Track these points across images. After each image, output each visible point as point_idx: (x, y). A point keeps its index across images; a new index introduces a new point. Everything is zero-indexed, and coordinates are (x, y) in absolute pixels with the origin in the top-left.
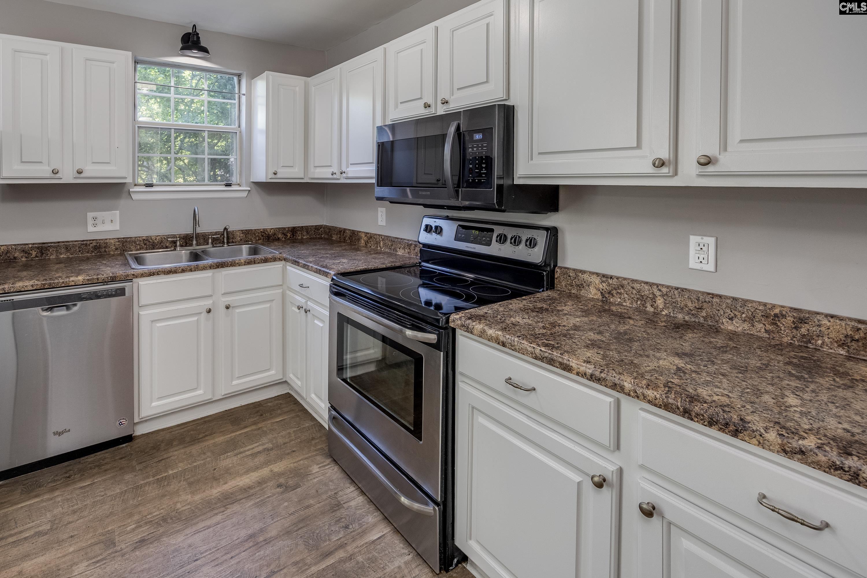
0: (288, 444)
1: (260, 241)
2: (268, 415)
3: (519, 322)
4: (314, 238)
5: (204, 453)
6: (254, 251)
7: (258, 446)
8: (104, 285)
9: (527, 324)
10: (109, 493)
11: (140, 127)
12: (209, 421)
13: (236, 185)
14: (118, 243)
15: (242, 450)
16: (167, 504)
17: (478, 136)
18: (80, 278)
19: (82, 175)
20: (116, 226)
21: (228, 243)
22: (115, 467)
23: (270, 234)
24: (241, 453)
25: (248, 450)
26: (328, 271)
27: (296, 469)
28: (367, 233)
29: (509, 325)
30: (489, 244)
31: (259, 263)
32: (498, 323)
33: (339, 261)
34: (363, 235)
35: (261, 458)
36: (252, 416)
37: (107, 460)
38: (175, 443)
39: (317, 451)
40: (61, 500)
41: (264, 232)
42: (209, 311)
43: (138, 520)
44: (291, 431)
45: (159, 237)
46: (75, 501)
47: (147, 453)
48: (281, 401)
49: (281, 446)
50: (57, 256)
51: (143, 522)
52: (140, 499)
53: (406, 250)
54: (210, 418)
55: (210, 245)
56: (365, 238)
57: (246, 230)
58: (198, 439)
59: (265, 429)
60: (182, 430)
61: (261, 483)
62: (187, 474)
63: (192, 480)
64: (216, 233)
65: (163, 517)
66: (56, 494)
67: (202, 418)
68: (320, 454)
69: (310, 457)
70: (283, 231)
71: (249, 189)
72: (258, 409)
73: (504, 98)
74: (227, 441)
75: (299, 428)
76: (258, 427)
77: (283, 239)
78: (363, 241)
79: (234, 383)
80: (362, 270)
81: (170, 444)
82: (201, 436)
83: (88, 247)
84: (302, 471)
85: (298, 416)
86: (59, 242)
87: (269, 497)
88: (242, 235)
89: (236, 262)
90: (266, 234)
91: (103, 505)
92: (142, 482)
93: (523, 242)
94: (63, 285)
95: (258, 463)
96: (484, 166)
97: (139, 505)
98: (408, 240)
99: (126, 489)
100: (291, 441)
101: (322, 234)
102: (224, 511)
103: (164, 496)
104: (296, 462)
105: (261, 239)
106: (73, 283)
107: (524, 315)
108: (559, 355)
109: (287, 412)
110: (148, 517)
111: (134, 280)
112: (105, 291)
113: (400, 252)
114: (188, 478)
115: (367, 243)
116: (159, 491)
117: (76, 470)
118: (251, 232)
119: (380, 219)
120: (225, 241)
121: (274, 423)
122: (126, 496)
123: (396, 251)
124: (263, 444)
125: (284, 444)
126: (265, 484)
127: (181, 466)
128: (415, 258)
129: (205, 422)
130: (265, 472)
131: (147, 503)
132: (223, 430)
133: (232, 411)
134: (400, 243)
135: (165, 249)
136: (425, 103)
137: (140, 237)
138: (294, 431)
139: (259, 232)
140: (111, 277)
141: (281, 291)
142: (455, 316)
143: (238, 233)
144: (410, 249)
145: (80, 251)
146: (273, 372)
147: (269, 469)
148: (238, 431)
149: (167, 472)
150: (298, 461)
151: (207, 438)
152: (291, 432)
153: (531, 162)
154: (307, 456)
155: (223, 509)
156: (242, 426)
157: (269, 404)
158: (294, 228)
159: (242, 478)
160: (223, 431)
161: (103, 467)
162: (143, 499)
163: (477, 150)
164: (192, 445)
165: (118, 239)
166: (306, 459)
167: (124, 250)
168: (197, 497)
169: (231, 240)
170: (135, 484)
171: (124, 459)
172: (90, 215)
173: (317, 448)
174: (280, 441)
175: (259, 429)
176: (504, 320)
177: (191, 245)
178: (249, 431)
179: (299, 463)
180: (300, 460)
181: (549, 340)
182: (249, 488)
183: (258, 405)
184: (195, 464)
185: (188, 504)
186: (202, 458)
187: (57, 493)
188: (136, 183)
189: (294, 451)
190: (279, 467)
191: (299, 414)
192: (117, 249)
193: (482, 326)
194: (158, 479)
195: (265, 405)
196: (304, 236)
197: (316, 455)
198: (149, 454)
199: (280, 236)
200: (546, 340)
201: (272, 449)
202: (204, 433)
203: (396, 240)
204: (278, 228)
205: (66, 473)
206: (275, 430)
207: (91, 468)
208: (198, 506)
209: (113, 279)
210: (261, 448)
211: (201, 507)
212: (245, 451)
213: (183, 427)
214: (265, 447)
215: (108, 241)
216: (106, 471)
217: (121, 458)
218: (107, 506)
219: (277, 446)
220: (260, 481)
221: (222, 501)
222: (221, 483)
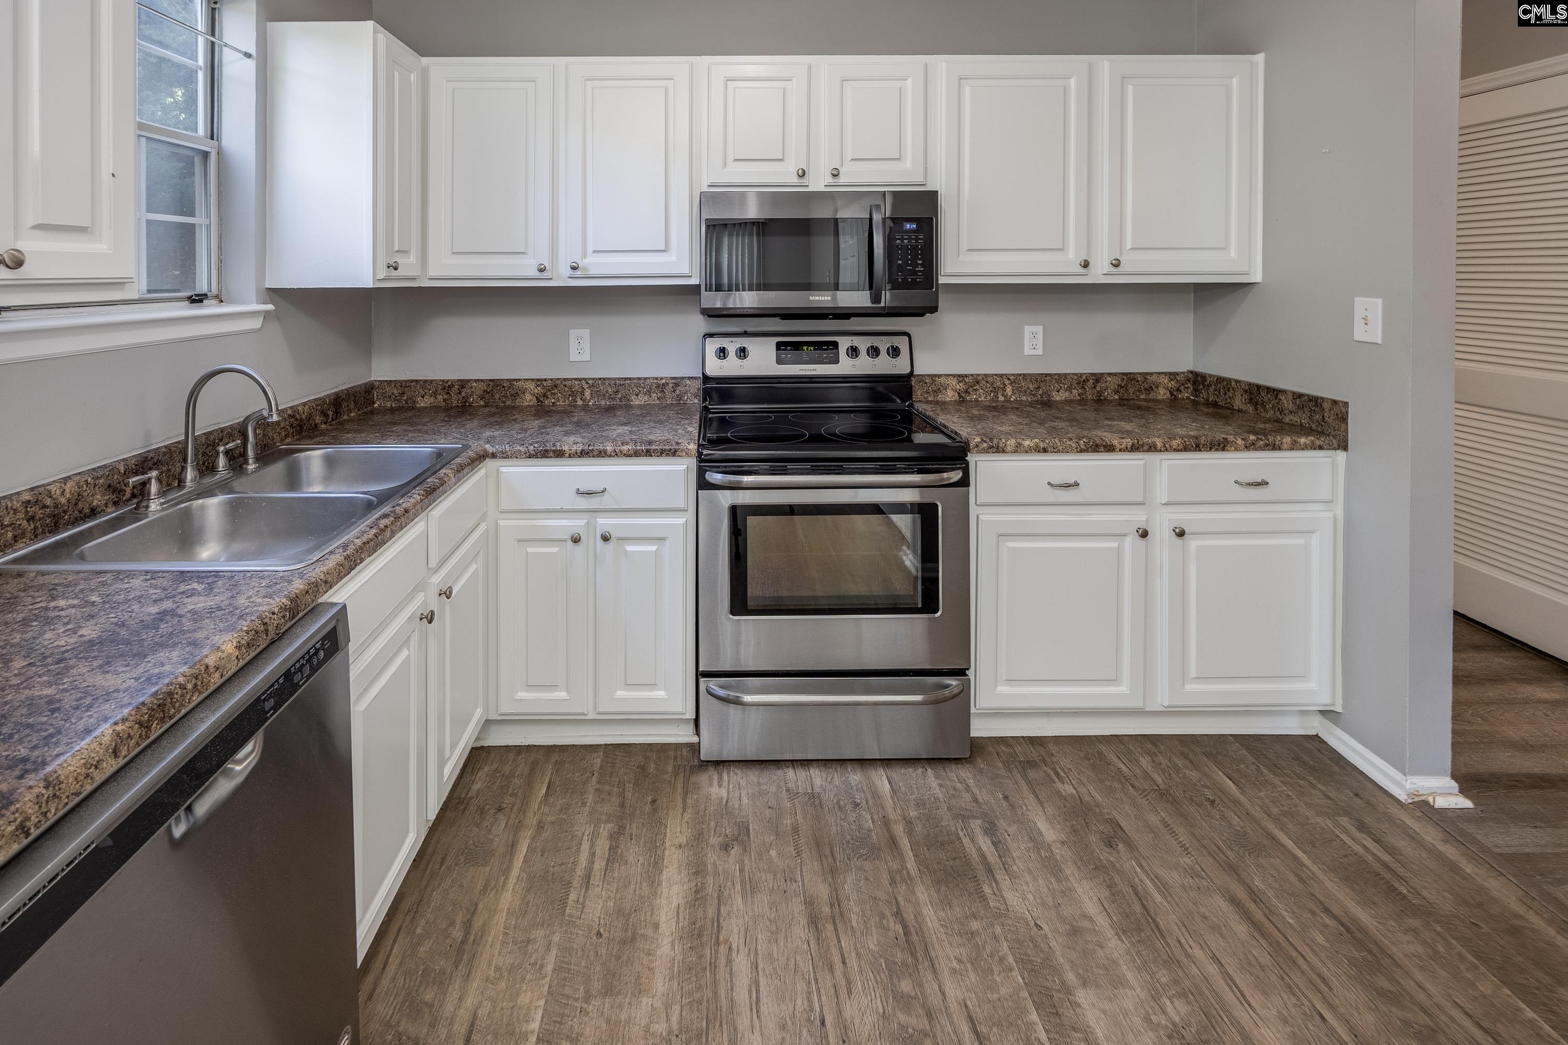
0: (627, 802)
1: (287, 440)
2: (509, 799)
5: (527, 942)
7: (592, 845)
15: (578, 873)
17: (910, 226)
24: (587, 877)
25: (591, 863)
28: (541, 380)
30: (836, 361)
35: (632, 851)
36: (485, 824)
39: (677, 774)
41: (293, 416)
44: (593, 785)
48: (487, 768)
49: (622, 813)
53: (654, 395)
58: (465, 941)
59: (549, 819)
61: (698, 869)
62: (566, 992)
63: (596, 987)
68: (688, 773)
69: (685, 788)
70: (322, 405)
71: (270, 307)
72: (472, 808)
74: (527, 889)
75: (595, 774)
76: (532, 828)
77: (323, 426)
82: (458, 934)
84: (712, 809)
85: (556, 761)
87: (742, 870)
95: (641, 859)
96: (920, 262)
100: (621, 795)
102: (730, 948)
104: (683, 809)
109: (531, 771)
113: (638, 401)
114: (586, 993)
119: (573, 350)
120: (250, 454)
121: (544, 801)
123: (629, 401)
124: (594, 836)
125: (621, 806)
126: (704, 866)
127: (530, 1000)
130: (674, 857)
132: (478, 886)
134: (638, 386)
136: (799, 170)
138: (599, 784)
141: (485, 525)
144: (663, 391)
147: (672, 849)
150: (684, 805)
152: (598, 787)
154: (679, 790)
155: (723, 949)
156: (502, 850)
157: (475, 788)
158: (337, 395)
159: (665, 894)
160: (486, 887)
163: (909, 243)
164: (473, 958)
166: (685, 794)
168: (660, 986)
174: (608, 809)
175: (539, 827)
177: (181, 487)
178: (530, 844)
179: (689, 805)
180: (684, 802)
182: (697, 892)
184: (548, 968)
185: (667, 1008)
186: (542, 949)
189: (653, 801)
190: (677, 833)
196: (351, 412)
197: (686, 780)
201: (621, 828)
203: (627, 382)
204: (314, 401)
206: (567, 806)
208: (685, 989)
210: (602, 843)
211: (692, 986)
212: (588, 869)
214: (603, 835)
219: (621, 818)
220: (694, 871)
221: (702, 945)
222: (650, 932)
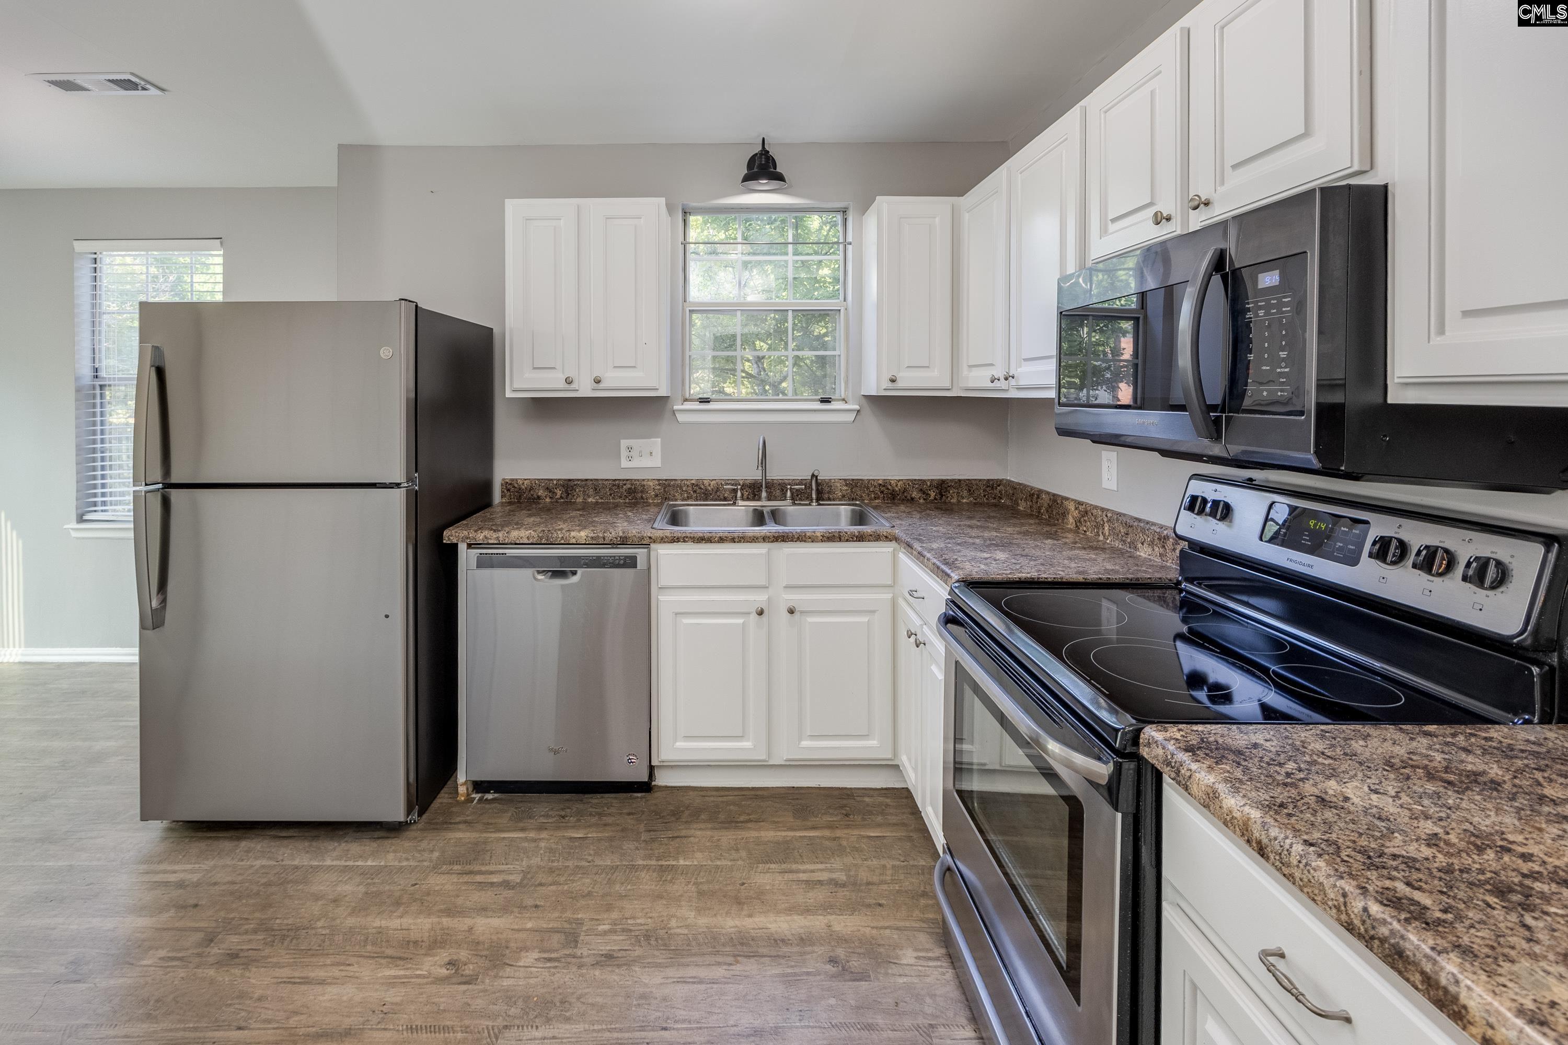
0: (875, 887)
1: (877, 501)
2: (858, 818)
3: (1346, 799)
4: (981, 504)
5: (737, 850)
6: (860, 518)
7: (821, 870)
8: (613, 548)
9: (1374, 810)
10: (598, 862)
11: (693, 310)
12: (763, 798)
13: (838, 400)
14: (658, 487)
15: (794, 866)
16: (660, 912)
17: (1269, 279)
18: (583, 535)
19: (601, 385)
20: (656, 462)
21: (818, 500)
22: (618, 825)
23: (897, 489)
24: (791, 871)
25: (804, 872)
26: (949, 571)
27: (874, 942)
28: (1080, 503)
29: (1306, 800)
30: (1352, 560)
31: (847, 541)
32: (1271, 782)
33: (988, 555)
34: (1071, 507)
35: (819, 895)
36: (831, 811)
37: (613, 810)
38: (702, 817)
39: (924, 922)
40: (545, 847)
41: (884, 486)
42: (761, 613)
43: (616, 920)
44: (889, 863)
45: (714, 482)
46: (557, 855)
47: (662, 817)
48: (888, 801)
49: (861, 885)
50: (584, 499)
51: (620, 926)
52: (629, 887)
53: (1157, 549)
54: (765, 793)
55: (789, 502)
56: (1076, 513)
57: (853, 480)
58: (737, 822)
59: (844, 843)
60: (720, 799)
61: (805, 940)
62: (702, 874)
63: (705, 887)
64: (801, 482)
65: (647, 931)
66: (542, 836)
67: (753, 789)
68: (929, 930)
69: (906, 929)
70: (922, 486)
71: (857, 407)
72: (845, 802)
73: (1356, 168)
74: (778, 843)
75: (905, 863)
76: (833, 835)
77: (922, 501)
78: (1071, 520)
79: (805, 743)
80: (1023, 580)
81: (696, 814)
82: (742, 818)
83: (621, 490)
84: (882, 950)
85: (910, 839)
86: (586, 480)
87: (808, 973)
88: (845, 488)
89: (808, 534)
90: (888, 489)
91: (585, 876)
92: (641, 862)
93: (1460, 570)
94: (562, 542)
95: (812, 901)
96: (1283, 354)
97: (625, 896)
98: (1161, 527)
99: (618, 863)
100: (883, 882)
101: (1001, 498)
102: (731, 964)
103: (660, 897)
104: (877, 928)
105: (878, 498)
106: (574, 541)
107: (1385, 783)
108: (1428, 951)
109: (895, 825)
110: (630, 922)
111: (653, 546)
112: (611, 557)
113: (1144, 552)
114: (701, 883)
115: (1078, 522)
116: (656, 886)
117: (575, 809)
118: (862, 484)
119: (1105, 475)
120: (814, 496)
121: (863, 837)
122: (615, 875)
123: (1136, 548)
124: (831, 871)
125: (868, 884)
126: (810, 945)
127: (699, 858)
128: (1171, 570)
129: (757, 797)
130: (818, 923)
131: (636, 899)
132: (779, 820)
133: (803, 791)
134: (1143, 531)
135: (723, 501)
136: (1156, 214)
137: (687, 480)
138: (894, 867)
139: (875, 484)
140: (621, 537)
141: (890, 596)
142: (1153, 734)
143: (839, 485)
144: (1164, 547)
145: (611, 495)
146: (873, 743)
147: (826, 921)
148: (799, 830)
149: (677, 859)
150: (881, 928)
151: (749, 825)
152: (888, 866)
153: (1436, 340)
154: (901, 924)
155: (731, 959)
156: (809, 824)
157: (867, 799)
158: (943, 481)
159: (778, 919)
160: (776, 822)
161: (604, 818)
162: (633, 889)
163: (1266, 314)
164: (726, 828)
165: (659, 480)
166: (897, 929)
167: (666, 498)
168: (703, 921)
169: (826, 496)
170: (632, 861)
171: (631, 817)
172: (624, 443)
173: (926, 916)
174: (863, 875)
175: (835, 839)
176: (1301, 780)
177: (759, 499)
178: (818, 837)
179: (882, 931)
180: (886, 928)
181: (1419, 889)
182: (783, 941)
183: (848, 795)
184: (718, 863)
185: (687, 927)
186: (732, 857)
187: (544, 835)
188: (687, 396)
189: (880, 905)
190: (845, 924)
191: (915, 835)
192: (656, 496)
193: (1212, 780)
194: (662, 866)
195: (858, 799)
196: (963, 498)
197: (920, 930)
198: (665, 821)
199: (915, 494)
200: (1408, 884)
201: (844, 885)
202: (749, 814)
203: (1136, 524)
204: (911, 480)
205: (563, 809)
206: (861, 851)
207: (591, 815)
208: (699, 936)
209: (624, 542)
210: (825, 876)
211: (701, 941)
212: (798, 871)
213: (722, 793)
214: (834, 876)
215: (645, 483)
216: (605, 825)
217: (629, 814)
218: (588, 880)
219: (855, 884)
220: (804, 936)
221: (734, 945)
222: (745, 912)
